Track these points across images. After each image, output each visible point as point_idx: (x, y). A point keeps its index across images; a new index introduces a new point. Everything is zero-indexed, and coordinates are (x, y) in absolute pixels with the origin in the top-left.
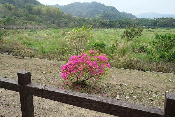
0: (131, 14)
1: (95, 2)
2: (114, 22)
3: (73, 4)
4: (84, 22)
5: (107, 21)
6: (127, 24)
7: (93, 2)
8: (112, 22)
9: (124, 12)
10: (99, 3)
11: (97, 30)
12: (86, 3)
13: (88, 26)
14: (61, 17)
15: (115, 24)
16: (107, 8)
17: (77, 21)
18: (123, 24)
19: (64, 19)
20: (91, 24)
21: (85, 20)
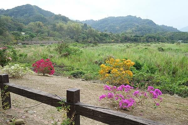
0: (172, 27)
1: (130, 16)
2: (140, 36)
3: (107, 18)
4: (106, 37)
5: (131, 36)
6: (155, 39)
7: (128, 16)
8: (138, 37)
9: (163, 25)
10: (135, 17)
11: (114, 45)
12: (121, 17)
13: (108, 41)
14: (81, 33)
15: (140, 38)
16: (143, 21)
17: (97, 36)
18: (150, 39)
19: (83, 35)
20: (113, 39)
21: (107, 35)
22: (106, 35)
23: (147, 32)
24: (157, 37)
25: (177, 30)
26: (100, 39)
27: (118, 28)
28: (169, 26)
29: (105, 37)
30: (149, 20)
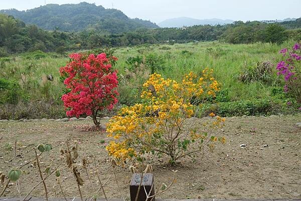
0: (149, 21)
1: (85, 3)
2: (118, 36)
3: (44, 7)
4: (65, 39)
5: (105, 36)
7: (81, 3)
8: (115, 37)
9: (137, 19)
10: (94, 5)
12: (69, 5)
13: (71, 46)
14: (16, 32)
15: (120, 39)
16: (107, 13)
17: (49, 38)
18: (134, 39)
19: (23, 37)
20: (77, 43)
21: (66, 36)
22: (63, 37)
23: (119, 29)
24: (143, 36)
25: (156, 25)
26: (54, 43)
27: (68, 23)
28: (145, 20)
29: (63, 40)
30: (116, 10)
